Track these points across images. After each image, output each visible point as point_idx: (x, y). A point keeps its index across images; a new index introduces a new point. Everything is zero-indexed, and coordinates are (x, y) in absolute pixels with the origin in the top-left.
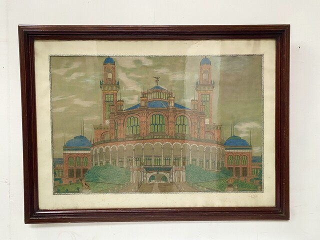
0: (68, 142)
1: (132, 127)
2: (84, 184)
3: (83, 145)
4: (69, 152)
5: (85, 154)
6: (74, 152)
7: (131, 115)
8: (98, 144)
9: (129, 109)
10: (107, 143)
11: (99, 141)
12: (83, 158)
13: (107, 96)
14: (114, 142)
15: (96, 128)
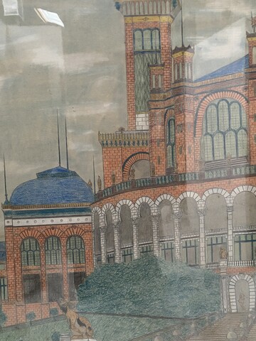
0: (17, 189)
1: (224, 134)
2: (74, 320)
3: (67, 197)
4: (23, 222)
5: (74, 225)
6: (39, 222)
7: (220, 95)
8: (114, 192)
9: (213, 75)
10: (141, 188)
11: (117, 182)
12: (69, 238)
13: (138, 34)
14: (165, 185)
15: (106, 143)
